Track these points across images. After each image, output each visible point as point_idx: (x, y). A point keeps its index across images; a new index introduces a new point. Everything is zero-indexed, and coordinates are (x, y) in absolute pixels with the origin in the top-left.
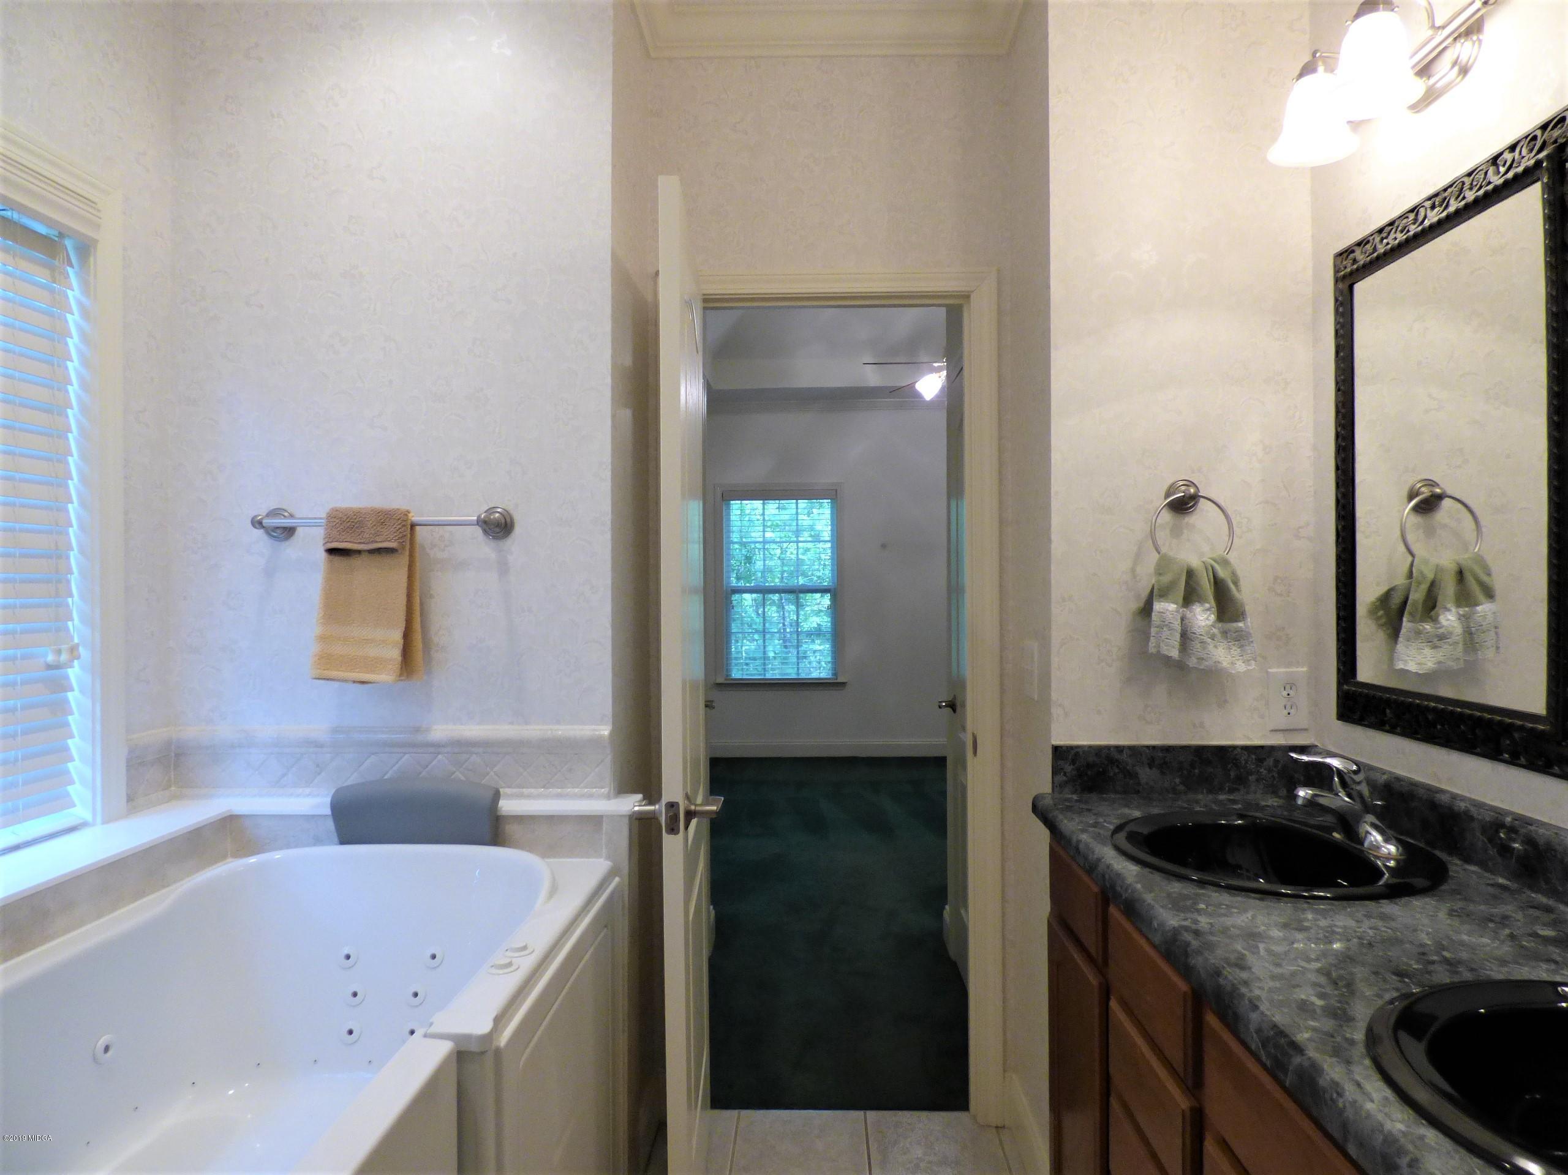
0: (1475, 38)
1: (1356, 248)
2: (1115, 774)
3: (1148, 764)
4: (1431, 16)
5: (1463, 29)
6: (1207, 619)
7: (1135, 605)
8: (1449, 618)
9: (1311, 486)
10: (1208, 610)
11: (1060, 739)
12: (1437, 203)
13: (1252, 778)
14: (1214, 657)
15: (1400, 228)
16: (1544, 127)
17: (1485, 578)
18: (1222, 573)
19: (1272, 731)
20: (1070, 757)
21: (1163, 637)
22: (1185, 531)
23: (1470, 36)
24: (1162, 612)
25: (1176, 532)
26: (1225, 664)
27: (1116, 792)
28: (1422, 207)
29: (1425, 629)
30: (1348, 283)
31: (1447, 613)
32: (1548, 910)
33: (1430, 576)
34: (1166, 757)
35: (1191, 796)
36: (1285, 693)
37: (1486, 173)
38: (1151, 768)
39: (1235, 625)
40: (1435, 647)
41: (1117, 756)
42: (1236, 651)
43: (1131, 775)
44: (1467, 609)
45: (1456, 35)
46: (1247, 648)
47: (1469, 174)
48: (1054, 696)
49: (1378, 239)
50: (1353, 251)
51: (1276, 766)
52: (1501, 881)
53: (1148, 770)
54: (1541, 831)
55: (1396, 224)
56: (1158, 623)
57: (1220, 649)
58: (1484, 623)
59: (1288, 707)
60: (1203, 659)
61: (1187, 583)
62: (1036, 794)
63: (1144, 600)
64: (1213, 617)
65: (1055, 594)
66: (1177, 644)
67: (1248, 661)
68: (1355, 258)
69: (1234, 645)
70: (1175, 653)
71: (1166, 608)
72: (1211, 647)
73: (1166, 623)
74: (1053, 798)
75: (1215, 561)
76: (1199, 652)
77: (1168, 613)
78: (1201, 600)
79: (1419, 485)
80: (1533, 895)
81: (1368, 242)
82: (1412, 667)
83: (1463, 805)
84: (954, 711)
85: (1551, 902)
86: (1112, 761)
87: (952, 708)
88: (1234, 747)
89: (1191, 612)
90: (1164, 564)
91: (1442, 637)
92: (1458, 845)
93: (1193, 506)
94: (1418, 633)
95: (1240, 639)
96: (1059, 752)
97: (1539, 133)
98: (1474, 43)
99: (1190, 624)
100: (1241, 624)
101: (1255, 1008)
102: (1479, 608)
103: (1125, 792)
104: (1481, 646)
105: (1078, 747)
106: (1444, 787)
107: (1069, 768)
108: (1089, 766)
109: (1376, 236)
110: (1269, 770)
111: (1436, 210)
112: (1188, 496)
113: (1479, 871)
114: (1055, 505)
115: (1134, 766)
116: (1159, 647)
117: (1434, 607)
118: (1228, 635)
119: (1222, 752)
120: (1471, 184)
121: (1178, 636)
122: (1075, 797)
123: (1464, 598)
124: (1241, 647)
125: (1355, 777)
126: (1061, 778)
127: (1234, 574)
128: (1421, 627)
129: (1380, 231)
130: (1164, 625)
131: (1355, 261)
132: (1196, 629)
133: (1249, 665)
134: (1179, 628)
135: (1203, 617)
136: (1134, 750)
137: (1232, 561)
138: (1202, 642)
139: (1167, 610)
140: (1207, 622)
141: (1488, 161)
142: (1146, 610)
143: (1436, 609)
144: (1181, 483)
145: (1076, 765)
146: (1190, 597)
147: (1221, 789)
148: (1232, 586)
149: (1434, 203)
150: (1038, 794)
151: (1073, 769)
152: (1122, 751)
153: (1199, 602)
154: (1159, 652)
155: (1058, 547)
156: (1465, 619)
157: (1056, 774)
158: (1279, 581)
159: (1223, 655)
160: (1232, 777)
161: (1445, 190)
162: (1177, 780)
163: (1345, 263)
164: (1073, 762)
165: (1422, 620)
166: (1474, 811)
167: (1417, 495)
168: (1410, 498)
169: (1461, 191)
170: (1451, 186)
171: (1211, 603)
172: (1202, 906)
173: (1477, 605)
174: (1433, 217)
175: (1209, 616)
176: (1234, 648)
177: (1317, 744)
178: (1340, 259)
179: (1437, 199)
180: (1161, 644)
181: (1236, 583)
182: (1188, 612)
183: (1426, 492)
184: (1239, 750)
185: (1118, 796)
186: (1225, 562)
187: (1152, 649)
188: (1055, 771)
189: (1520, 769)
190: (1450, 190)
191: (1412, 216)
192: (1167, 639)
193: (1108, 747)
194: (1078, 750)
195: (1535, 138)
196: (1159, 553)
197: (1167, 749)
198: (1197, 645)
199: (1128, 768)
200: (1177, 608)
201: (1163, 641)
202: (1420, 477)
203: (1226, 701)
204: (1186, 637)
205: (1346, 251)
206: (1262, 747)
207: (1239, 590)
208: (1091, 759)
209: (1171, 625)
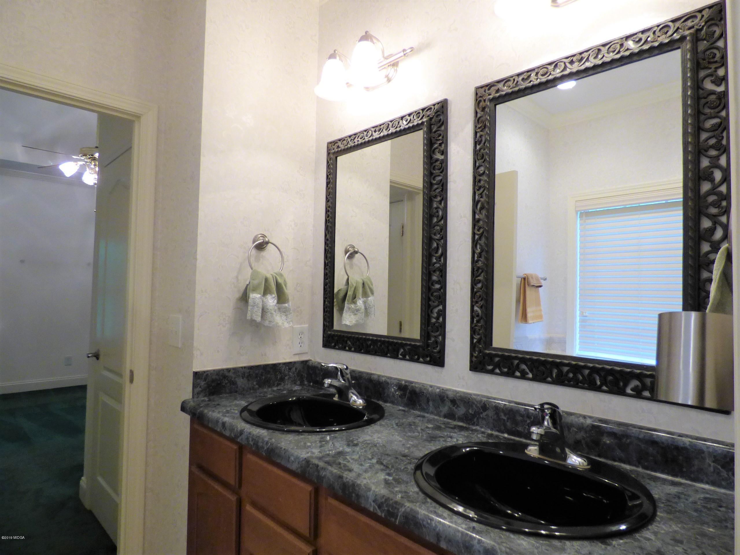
0: (395, 68)
1: (339, 142)
2: (226, 384)
3: (242, 376)
4: (383, 52)
5: (392, 63)
6: (273, 302)
7: (238, 295)
8: (360, 303)
9: (311, 243)
10: (274, 298)
11: (198, 368)
12: (377, 130)
13: (286, 378)
14: (276, 321)
15: (360, 137)
16: (423, 110)
17: (371, 286)
18: (280, 280)
19: (294, 354)
20: (203, 377)
21: (254, 311)
22: (261, 259)
23: (394, 67)
24: (254, 299)
25: (257, 259)
26: (280, 324)
27: (226, 393)
28: (371, 130)
29: (352, 307)
30: (335, 156)
31: (359, 300)
32: (424, 417)
33: (355, 285)
34: (250, 372)
35: (261, 390)
36: (299, 337)
37: (399, 122)
38: (243, 378)
39: (284, 305)
40: (355, 314)
41: (227, 374)
42: (284, 318)
43: (234, 383)
44: (365, 299)
45: (389, 64)
46: (289, 316)
47: (391, 121)
48: (195, 344)
49: (349, 140)
50: (337, 143)
51: (296, 371)
52: (401, 408)
53: (242, 379)
54: (417, 386)
55: (358, 135)
56: (252, 304)
57: (278, 316)
58: (371, 304)
59: (301, 343)
60: (271, 321)
61: (265, 285)
62: (183, 400)
63: (242, 292)
64: (276, 301)
65: (198, 288)
66: (260, 314)
67: (290, 322)
68: (339, 146)
69: (283, 315)
70: (259, 319)
71: (255, 296)
72: (274, 316)
73: (256, 304)
74: (194, 401)
75: (276, 274)
76: (269, 318)
77: (257, 299)
78: (271, 293)
79: (348, 247)
80: (414, 412)
81: (345, 140)
82: (348, 323)
83: (384, 379)
84: (98, 358)
85: (422, 414)
86: (225, 377)
87: (96, 357)
88: (280, 364)
89: (266, 299)
90: (255, 274)
91: (358, 310)
92: (382, 396)
93: (266, 246)
94: (349, 308)
95: (285, 312)
96: (197, 375)
97: (421, 112)
98: (395, 70)
99: (265, 305)
100: (286, 305)
101: (369, 489)
102: (369, 298)
103: (231, 392)
104: (370, 314)
105: (207, 371)
106: (372, 372)
107: (203, 383)
108: (213, 381)
109: (348, 138)
110: (294, 373)
111: (377, 132)
112: (265, 242)
113: (391, 405)
114: (200, 239)
115: (235, 378)
116: (252, 316)
117: (355, 298)
118: (281, 310)
119: (275, 367)
120: (393, 125)
121: (261, 310)
122: (206, 399)
123: (365, 295)
124: (286, 315)
125: (346, 371)
126: (198, 389)
127: (285, 281)
128: (350, 306)
129: (350, 137)
130: (255, 305)
131: (338, 147)
132: (268, 307)
133: (290, 324)
134: (261, 306)
135: (271, 301)
136: (235, 370)
137: (284, 274)
138: (271, 314)
139: (256, 298)
140: (273, 304)
141: (399, 118)
142: (244, 298)
143: (356, 298)
144: (260, 236)
145: (206, 381)
146: (266, 291)
147: (274, 385)
148: (284, 287)
149: (376, 129)
150: (185, 400)
151: (205, 384)
152: (230, 371)
153: (270, 294)
154: (252, 318)
155: (200, 263)
156: (365, 303)
157: (196, 388)
158: (299, 285)
159: (279, 319)
160: (278, 378)
161: (380, 125)
162: (255, 383)
163: (333, 147)
164: (205, 380)
165: (351, 304)
166: (388, 380)
167: (348, 252)
168: (346, 253)
169: (388, 127)
170: (383, 124)
171: (275, 295)
172: (309, 444)
173: (369, 297)
174: (376, 135)
175: (274, 301)
176: (283, 316)
177: (311, 359)
178: (330, 145)
179: (378, 128)
180: (253, 315)
181: (286, 286)
182: (264, 299)
183: (351, 250)
184: (281, 365)
185: (227, 395)
186: (281, 275)
187: (249, 317)
188: (194, 386)
189: (406, 361)
190: (382, 126)
191: (365, 133)
192: (256, 312)
193: (223, 370)
194: (208, 373)
195: (419, 113)
196: (252, 269)
197: (251, 368)
198: (269, 315)
199: (232, 379)
200: (261, 296)
201: (254, 313)
202: (350, 244)
203: (276, 342)
204: (264, 311)
205: (334, 142)
206: (291, 363)
207: (286, 289)
208: (214, 377)
209: (258, 305)
